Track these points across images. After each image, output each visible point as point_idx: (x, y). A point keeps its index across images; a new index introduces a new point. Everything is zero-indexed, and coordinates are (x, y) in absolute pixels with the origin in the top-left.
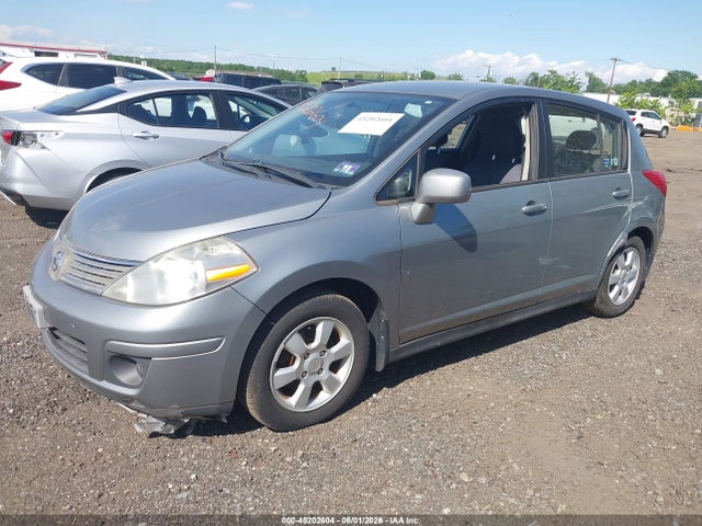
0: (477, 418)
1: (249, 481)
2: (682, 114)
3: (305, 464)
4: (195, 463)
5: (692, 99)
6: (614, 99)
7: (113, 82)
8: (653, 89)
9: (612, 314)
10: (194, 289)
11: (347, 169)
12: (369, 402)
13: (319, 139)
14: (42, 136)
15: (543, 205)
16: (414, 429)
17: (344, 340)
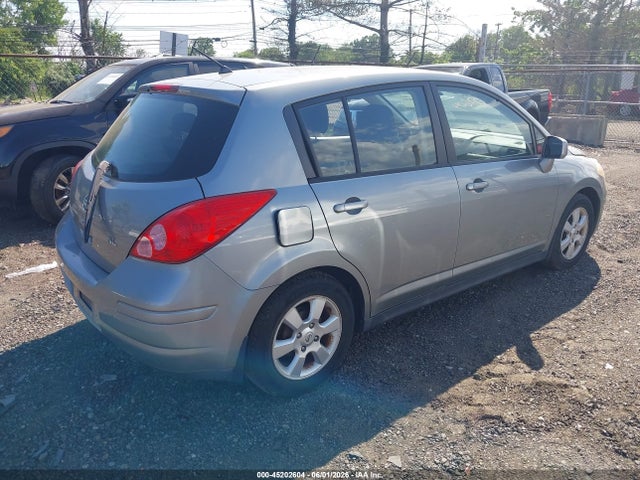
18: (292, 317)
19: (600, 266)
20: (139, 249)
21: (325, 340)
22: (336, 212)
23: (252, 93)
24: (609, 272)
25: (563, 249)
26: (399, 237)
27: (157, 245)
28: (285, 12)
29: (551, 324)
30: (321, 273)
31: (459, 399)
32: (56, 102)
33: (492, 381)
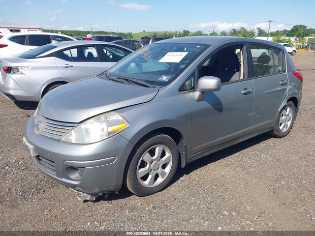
0: (228, 186)
1: (131, 220)
2: (301, 44)
3: (154, 211)
4: (106, 212)
5: (305, 38)
6: (270, 39)
7: (51, 42)
8: (287, 34)
9: (281, 136)
10: (102, 136)
11: (165, 78)
12: (179, 181)
13: (144, 64)
14: (21, 68)
15: (251, 90)
16: (200, 192)
17: (168, 155)
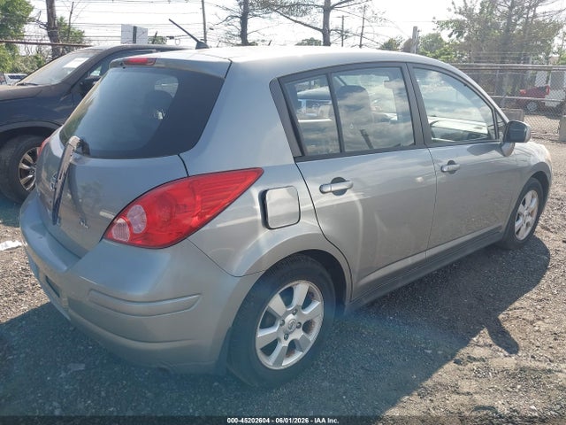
18: (276, 303)
19: (548, 246)
20: (114, 232)
21: (307, 327)
22: (323, 192)
23: (237, 64)
24: (557, 251)
25: (516, 231)
26: (377, 219)
27: (135, 227)
28: (238, 10)
29: (517, 304)
30: (305, 257)
31: (446, 387)
32: (22, 84)
33: (475, 365)
